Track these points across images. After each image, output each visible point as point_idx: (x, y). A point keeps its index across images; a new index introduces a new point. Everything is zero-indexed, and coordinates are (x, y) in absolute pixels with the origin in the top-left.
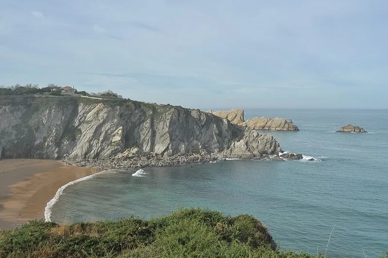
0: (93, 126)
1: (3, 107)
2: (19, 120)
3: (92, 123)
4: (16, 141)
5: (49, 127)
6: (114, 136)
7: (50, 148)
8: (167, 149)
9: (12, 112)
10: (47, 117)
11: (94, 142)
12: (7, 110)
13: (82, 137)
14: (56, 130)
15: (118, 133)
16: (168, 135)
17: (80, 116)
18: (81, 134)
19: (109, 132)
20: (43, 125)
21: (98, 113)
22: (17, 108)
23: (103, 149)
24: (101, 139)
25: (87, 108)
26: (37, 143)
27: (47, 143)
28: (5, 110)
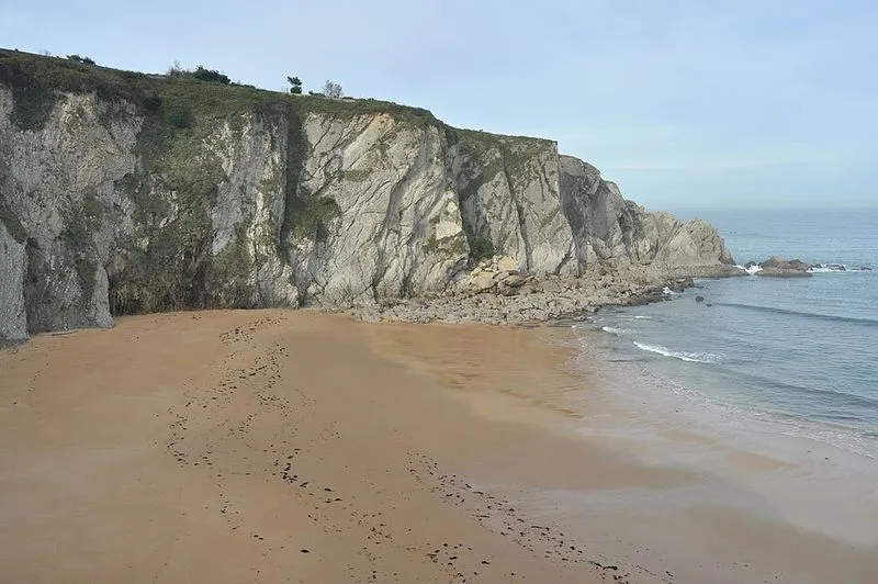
0: (379, 187)
1: (70, 95)
2: (133, 160)
3: (375, 179)
4: (145, 243)
5: (242, 189)
6: (436, 220)
7: (265, 267)
8: (567, 257)
9: (104, 120)
10: (231, 150)
11: (387, 242)
12: (88, 110)
13: (346, 225)
14: (268, 201)
15: (447, 213)
16: (562, 217)
17: (323, 154)
18: (340, 214)
19: (422, 207)
20: (227, 179)
21: (382, 144)
22: (117, 108)
23: (415, 265)
24: (407, 230)
25: (341, 129)
26: (218, 246)
27: (250, 246)
28: (81, 111)
